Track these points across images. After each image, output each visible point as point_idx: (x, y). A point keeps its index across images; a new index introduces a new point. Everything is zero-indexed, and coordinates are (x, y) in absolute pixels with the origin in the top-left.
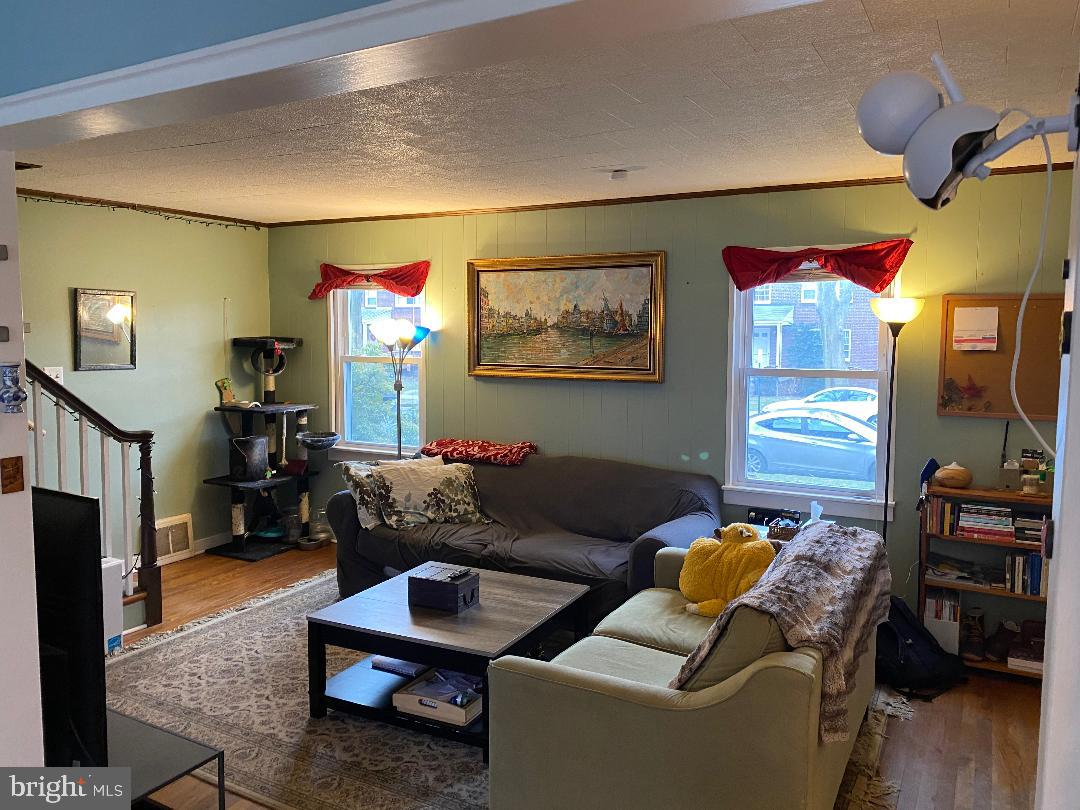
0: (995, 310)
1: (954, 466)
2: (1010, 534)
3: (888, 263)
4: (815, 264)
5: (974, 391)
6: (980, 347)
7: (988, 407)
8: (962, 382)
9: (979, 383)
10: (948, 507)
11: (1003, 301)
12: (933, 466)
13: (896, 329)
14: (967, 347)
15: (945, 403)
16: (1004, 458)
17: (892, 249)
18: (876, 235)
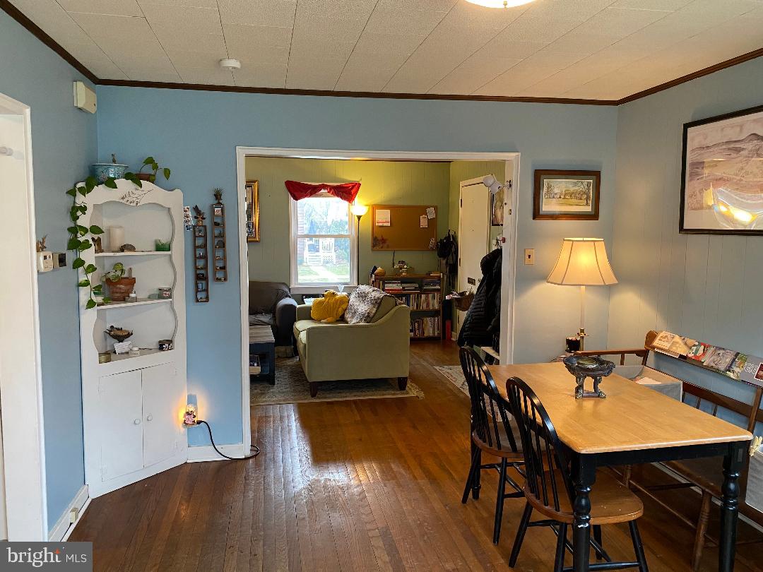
0: (389, 211)
1: (380, 268)
2: (401, 290)
3: (353, 191)
4: (326, 191)
5: (384, 241)
6: (385, 224)
7: (388, 247)
8: (380, 238)
9: (385, 237)
10: (381, 282)
11: (393, 208)
12: (375, 268)
13: (359, 217)
14: (381, 224)
15: (374, 246)
16: (394, 264)
17: (353, 187)
18: (346, 180)
